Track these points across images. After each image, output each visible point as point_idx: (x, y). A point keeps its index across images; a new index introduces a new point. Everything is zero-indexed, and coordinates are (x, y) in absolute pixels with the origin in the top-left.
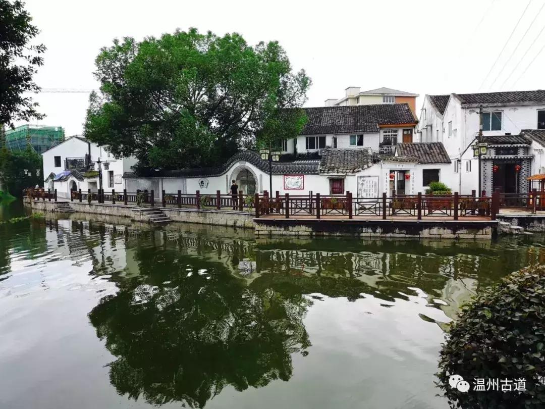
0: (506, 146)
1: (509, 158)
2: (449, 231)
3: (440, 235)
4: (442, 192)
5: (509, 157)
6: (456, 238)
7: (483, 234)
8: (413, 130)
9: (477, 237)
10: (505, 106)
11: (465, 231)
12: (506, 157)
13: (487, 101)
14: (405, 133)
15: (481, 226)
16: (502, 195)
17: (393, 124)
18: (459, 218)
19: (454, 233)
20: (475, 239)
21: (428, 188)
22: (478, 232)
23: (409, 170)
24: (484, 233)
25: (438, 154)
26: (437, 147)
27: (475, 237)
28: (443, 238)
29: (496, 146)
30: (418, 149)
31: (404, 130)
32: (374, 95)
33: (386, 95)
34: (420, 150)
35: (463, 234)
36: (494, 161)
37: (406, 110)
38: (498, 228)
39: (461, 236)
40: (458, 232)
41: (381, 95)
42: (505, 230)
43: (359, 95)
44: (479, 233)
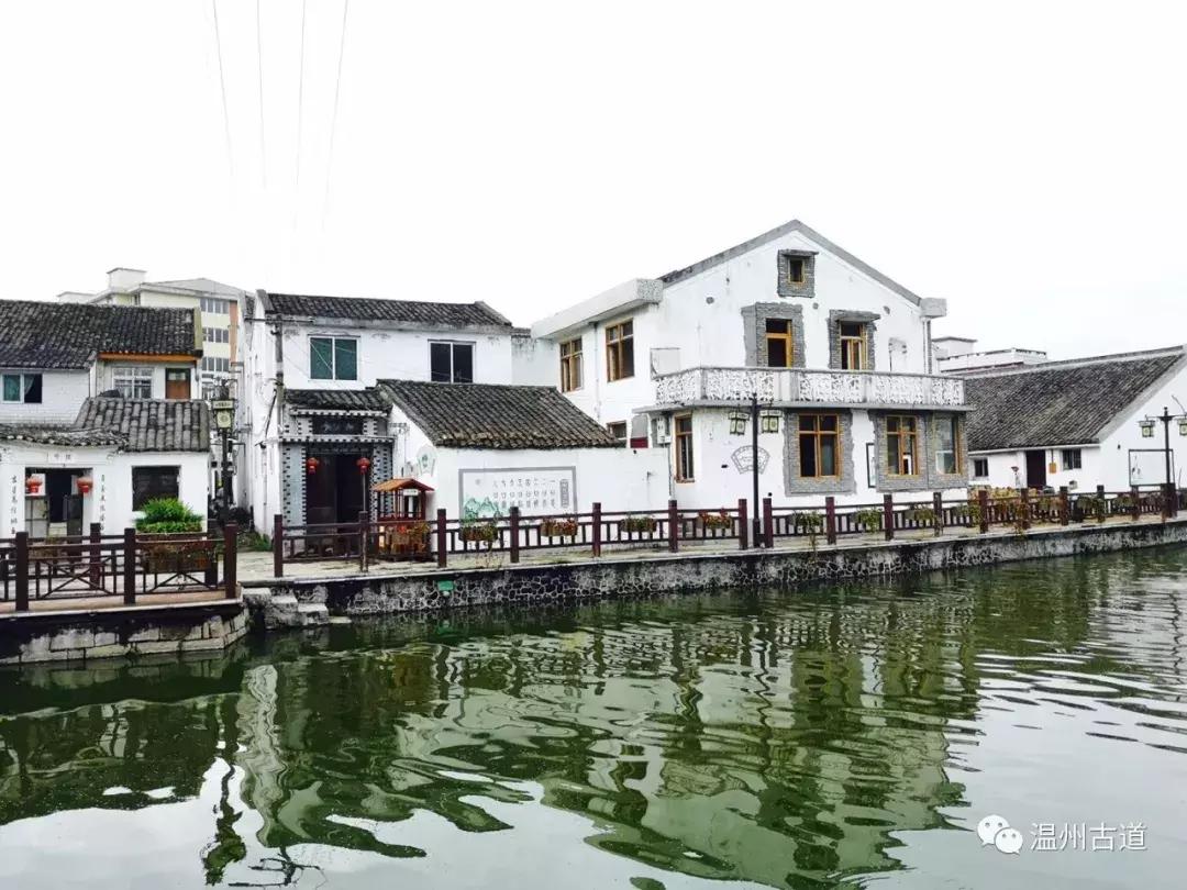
0: (333, 412)
1: (341, 440)
2: (110, 637)
3: (84, 649)
4: (174, 524)
5: (341, 438)
6: (129, 656)
7: (203, 638)
8: (193, 371)
9: (188, 646)
10: (362, 328)
11: (154, 634)
12: (334, 438)
13: (329, 313)
14: (173, 377)
15: (196, 616)
16: (332, 529)
17: (137, 353)
18: (138, 598)
19: (124, 642)
20: (180, 653)
21: (141, 515)
22: (188, 633)
23: (91, 469)
24: (206, 635)
25: (184, 428)
26: (187, 412)
27: (180, 646)
28: (93, 659)
29: (311, 412)
30: (136, 414)
31: (168, 371)
32: (178, 292)
33: (206, 295)
34: (139, 419)
35: (150, 642)
36: (309, 447)
37: (185, 325)
38: (267, 616)
39: (142, 648)
40: (136, 637)
41: (193, 294)
42: (283, 617)
43: (137, 288)
44: (194, 636)
